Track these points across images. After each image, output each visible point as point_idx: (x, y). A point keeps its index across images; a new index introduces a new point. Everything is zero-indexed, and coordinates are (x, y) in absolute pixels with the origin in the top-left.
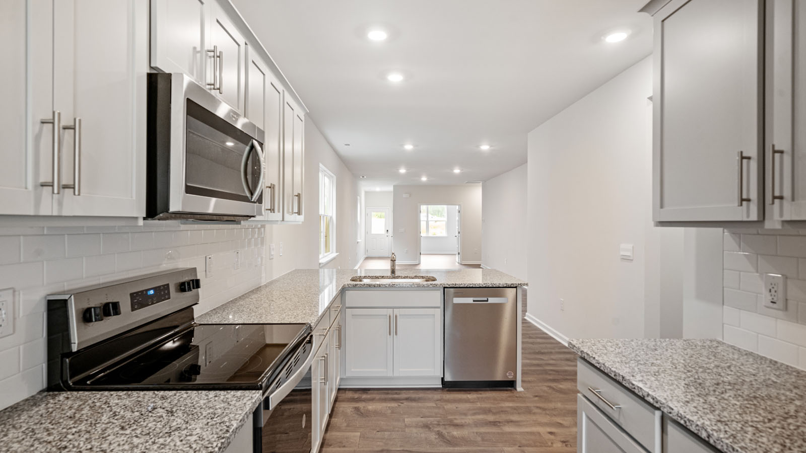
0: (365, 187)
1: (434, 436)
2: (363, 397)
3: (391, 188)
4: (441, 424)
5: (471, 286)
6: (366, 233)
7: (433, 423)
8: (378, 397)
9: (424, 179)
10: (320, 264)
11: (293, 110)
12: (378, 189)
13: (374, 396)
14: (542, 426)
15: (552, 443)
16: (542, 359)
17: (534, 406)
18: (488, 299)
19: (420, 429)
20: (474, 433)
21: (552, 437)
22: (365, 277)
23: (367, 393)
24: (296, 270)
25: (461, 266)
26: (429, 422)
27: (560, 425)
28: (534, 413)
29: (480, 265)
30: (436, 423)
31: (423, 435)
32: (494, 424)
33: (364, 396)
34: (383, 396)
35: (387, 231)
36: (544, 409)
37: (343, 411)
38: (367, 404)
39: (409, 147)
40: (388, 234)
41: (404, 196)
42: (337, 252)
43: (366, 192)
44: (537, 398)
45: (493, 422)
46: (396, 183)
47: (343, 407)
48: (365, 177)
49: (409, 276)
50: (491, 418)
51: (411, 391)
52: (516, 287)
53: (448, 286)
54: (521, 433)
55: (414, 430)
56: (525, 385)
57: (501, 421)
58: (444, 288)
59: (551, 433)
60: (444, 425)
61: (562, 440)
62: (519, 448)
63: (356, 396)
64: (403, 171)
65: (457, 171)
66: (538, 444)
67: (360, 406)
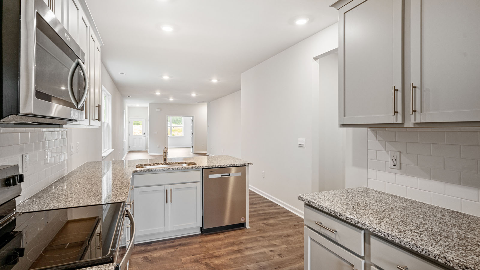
0: (129, 103)
1: (204, 267)
2: (148, 249)
3: (147, 105)
4: (206, 258)
5: (220, 167)
6: (129, 135)
7: (201, 258)
8: (159, 246)
9: (171, 99)
10: (102, 157)
11: (94, 42)
12: (138, 105)
13: (156, 247)
14: (265, 248)
15: (273, 257)
16: (255, 207)
17: (258, 237)
18: (229, 174)
19: (193, 264)
20: (228, 259)
21: (272, 253)
22: (145, 164)
23: (151, 245)
25: (195, 155)
26: (198, 258)
27: (275, 245)
28: (260, 241)
29: (206, 153)
30: (202, 257)
31: (196, 268)
32: (239, 251)
33: (149, 248)
34: (162, 246)
35: (144, 133)
36: (264, 237)
37: (135, 262)
38: (152, 253)
39: (166, 78)
40: (144, 136)
41: (157, 110)
42: (112, 148)
43: (129, 107)
44: (258, 231)
45: (237, 250)
46: (151, 102)
47: (135, 258)
48: (130, 97)
50: (236, 248)
51: (182, 239)
52: (245, 166)
53: (205, 167)
54: (256, 254)
55: (190, 265)
56: (250, 224)
57: (242, 249)
58: (203, 169)
59: (271, 251)
60: (208, 258)
61: (278, 254)
62: (256, 264)
63: (143, 248)
64: (158, 93)
65: (194, 95)
66: (266, 259)
67: (147, 255)
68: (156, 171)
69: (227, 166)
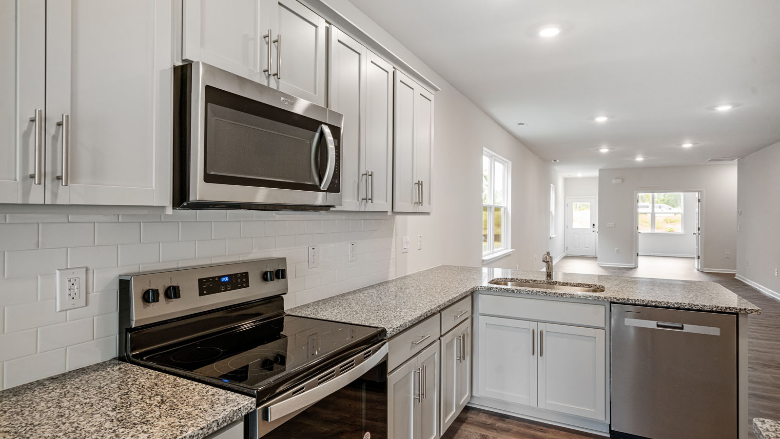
0: (562, 173)
2: (496, 425)
3: (596, 173)
5: (653, 304)
6: (566, 227)
8: (515, 428)
9: (639, 159)
10: (483, 261)
11: (413, 89)
12: (580, 175)
13: (511, 426)
18: (683, 325)
22: (512, 279)
23: (504, 421)
24: (443, 265)
25: (702, 275)
29: (734, 275)
33: (499, 424)
34: (522, 430)
35: (594, 225)
37: (467, 436)
38: (499, 435)
39: (601, 119)
40: (594, 229)
41: (614, 181)
42: (512, 248)
43: (566, 180)
46: (601, 166)
47: (469, 431)
48: (558, 161)
49: (569, 282)
51: (563, 432)
52: (737, 314)
53: (615, 301)
58: (611, 302)
63: (490, 421)
64: (604, 150)
65: (687, 145)
67: (490, 435)
68: (514, 292)
69: (676, 306)
